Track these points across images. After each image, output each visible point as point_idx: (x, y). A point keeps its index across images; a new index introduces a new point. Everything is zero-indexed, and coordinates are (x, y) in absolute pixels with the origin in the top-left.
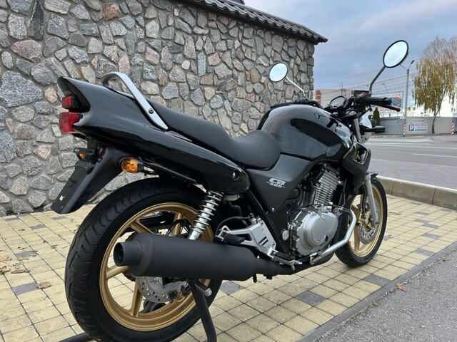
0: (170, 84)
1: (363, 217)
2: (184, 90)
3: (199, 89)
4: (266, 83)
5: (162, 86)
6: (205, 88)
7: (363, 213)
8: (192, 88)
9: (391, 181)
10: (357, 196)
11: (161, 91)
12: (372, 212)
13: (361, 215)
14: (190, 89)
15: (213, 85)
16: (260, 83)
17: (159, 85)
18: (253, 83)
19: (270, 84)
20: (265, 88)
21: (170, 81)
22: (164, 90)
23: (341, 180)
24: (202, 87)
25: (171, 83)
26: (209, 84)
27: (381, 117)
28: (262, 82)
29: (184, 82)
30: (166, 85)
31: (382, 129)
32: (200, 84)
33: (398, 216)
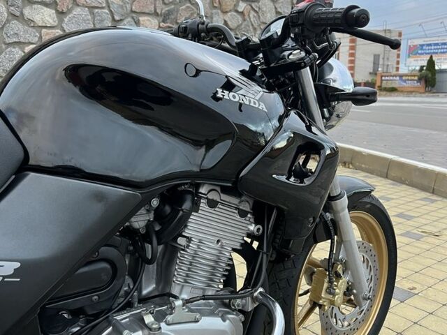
0: (77, 11)
1: (330, 291)
2: (102, 21)
3: (129, 19)
4: (245, 12)
5: (62, 13)
6: (141, 19)
7: (330, 282)
8: (117, 18)
9: (432, 171)
10: (319, 245)
11: (61, 21)
12: (355, 275)
13: (326, 285)
14: (113, 19)
15: (156, 14)
16: (237, 11)
17: (57, 11)
18: (225, 12)
19: (252, 13)
20: (244, 20)
21: (78, 5)
22: (66, 20)
23: (256, 223)
24: (134, 15)
25: (78, 9)
26: (147, 11)
27: (437, 68)
28: (240, 10)
29: (102, 8)
30: (70, 11)
31: (368, 95)
32: (132, 12)
33: (436, 241)
